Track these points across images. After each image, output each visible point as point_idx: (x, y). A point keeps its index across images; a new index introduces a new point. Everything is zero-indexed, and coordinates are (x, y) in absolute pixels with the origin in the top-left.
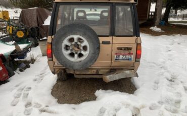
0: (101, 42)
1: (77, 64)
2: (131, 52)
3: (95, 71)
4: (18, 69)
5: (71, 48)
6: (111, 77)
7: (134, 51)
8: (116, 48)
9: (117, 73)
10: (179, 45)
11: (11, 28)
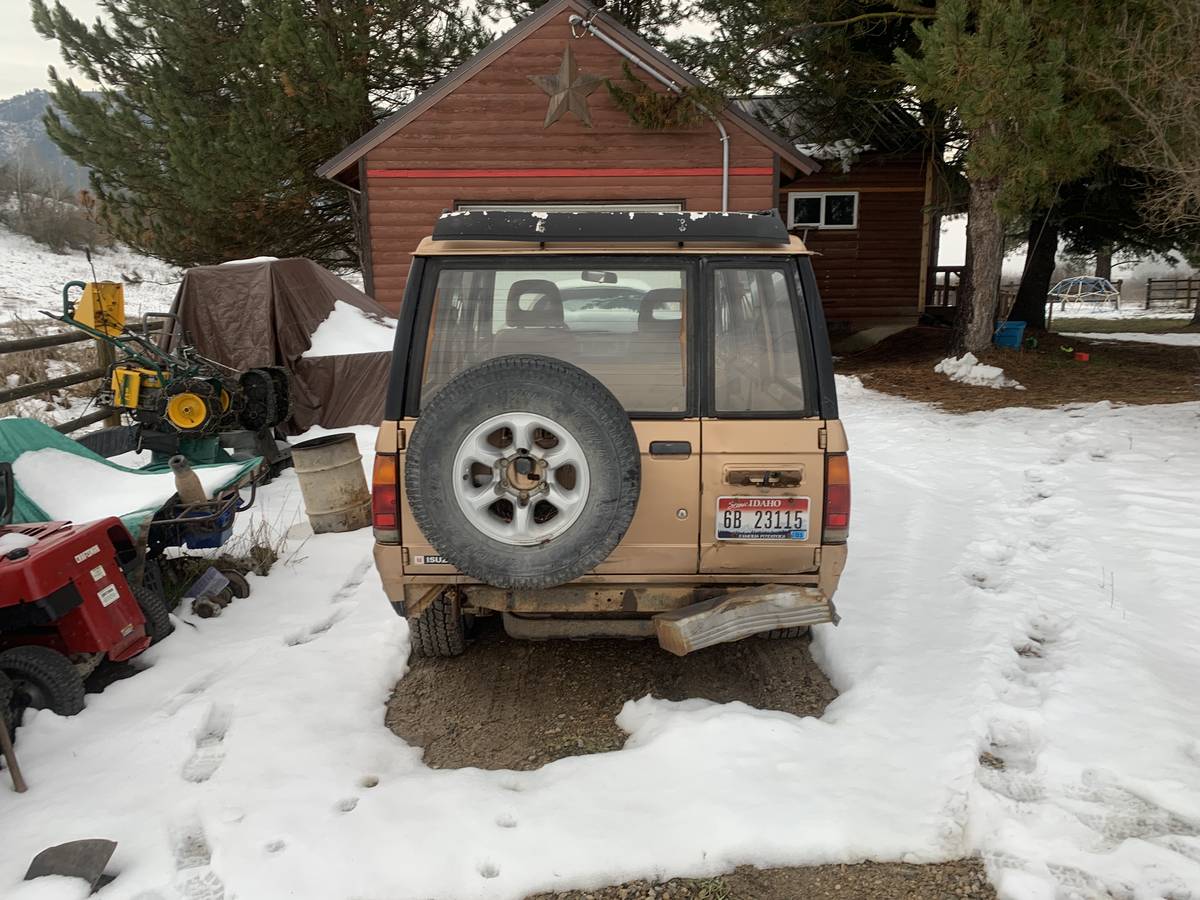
0: (644, 447)
1: (528, 556)
2: (798, 493)
3: (616, 595)
4: (188, 602)
5: (497, 479)
6: (700, 626)
7: (811, 491)
8: (720, 476)
9: (732, 606)
10: (1100, 464)
11: (135, 376)
